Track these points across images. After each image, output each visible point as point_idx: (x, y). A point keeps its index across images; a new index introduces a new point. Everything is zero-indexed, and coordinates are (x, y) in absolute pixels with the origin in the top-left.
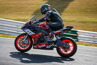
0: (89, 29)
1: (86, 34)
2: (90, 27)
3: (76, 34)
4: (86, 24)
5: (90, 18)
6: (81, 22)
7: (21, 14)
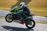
0: (38, 15)
1: (37, 18)
2: (38, 14)
3: (32, 17)
4: (37, 13)
5: (39, 10)
6: (35, 12)
7: (6, 7)
